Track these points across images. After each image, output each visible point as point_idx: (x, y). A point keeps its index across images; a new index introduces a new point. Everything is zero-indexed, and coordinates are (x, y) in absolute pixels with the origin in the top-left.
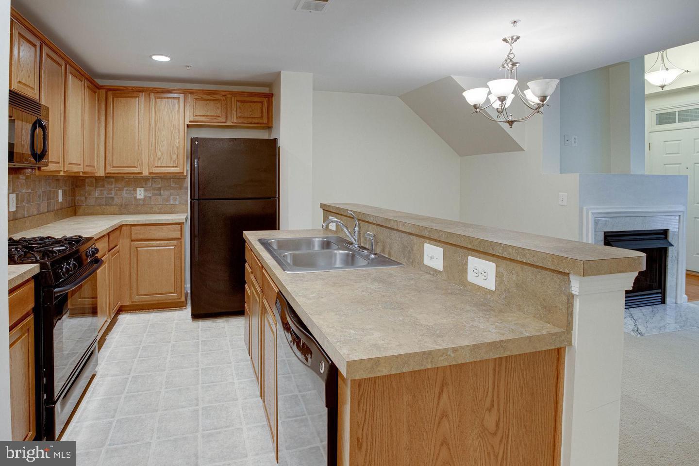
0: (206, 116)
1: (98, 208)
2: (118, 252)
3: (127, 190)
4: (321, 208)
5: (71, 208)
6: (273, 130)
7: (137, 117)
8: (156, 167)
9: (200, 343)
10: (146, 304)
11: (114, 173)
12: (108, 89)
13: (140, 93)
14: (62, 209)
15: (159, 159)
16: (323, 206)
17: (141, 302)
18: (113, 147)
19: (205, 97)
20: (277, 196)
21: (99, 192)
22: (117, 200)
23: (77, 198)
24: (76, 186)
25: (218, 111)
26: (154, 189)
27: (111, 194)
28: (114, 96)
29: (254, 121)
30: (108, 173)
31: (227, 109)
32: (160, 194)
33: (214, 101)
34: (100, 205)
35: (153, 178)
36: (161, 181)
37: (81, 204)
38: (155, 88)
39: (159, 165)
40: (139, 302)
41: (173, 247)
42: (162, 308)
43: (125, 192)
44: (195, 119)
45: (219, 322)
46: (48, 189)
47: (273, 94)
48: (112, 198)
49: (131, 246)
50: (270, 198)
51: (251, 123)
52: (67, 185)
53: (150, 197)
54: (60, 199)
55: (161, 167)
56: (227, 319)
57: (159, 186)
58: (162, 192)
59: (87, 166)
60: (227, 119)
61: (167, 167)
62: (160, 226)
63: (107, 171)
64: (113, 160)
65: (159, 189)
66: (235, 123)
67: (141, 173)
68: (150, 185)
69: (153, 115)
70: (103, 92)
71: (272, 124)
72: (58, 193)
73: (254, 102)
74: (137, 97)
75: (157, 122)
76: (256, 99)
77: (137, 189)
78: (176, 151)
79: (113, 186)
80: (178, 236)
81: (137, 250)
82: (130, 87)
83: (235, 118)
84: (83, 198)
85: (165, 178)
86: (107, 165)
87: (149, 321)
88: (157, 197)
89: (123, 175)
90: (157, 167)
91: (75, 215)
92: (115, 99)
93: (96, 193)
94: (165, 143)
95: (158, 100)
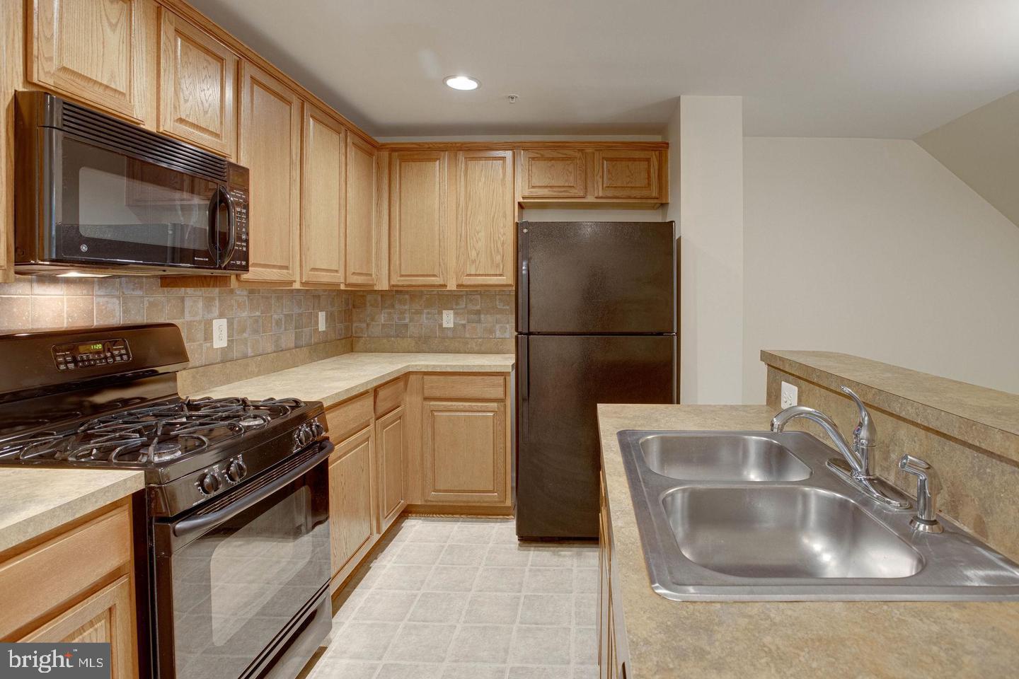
0: (551, 187)
1: (385, 341)
2: (400, 418)
3: (428, 313)
4: (762, 360)
5: (344, 341)
6: (671, 210)
7: (437, 194)
8: (468, 275)
9: (522, 600)
10: (449, 506)
11: (403, 286)
12: (393, 149)
13: (442, 153)
14: (326, 342)
15: (474, 262)
16: (766, 357)
17: (440, 501)
18: (400, 242)
19: (548, 153)
20: (675, 330)
21: (386, 315)
22: (412, 330)
23: (355, 325)
24: (354, 306)
25: (571, 178)
26: (470, 312)
27: (404, 319)
28: (403, 160)
29: (635, 193)
30: (393, 286)
31: (586, 174)
32: (479, 321)
33: (562, 160)
34: (388, 336)
35: (467, 294)
36: (481, 298)
37: (361, 335)
38: (465, 143)
39: (473, 273)
40: (436, 502)
41: (491, 414)
42: (475, 515)
43: (424, 316)
44: (531, 192)
45: (564, 556)
46: (296, 310)
47: (668, 144)
48: (406, 326)
49: (423, 407)
50: (660, 334)
51: (629, 197)
52: (336, 305)
53: (464, 326)
54: (322, 326)
55: (476, 275)
56: (581, 549)
57: (478, 307)
58: (482, 316)
59: (354, 273)
60: (586, 192)
61: (486, 275)
62: (470, 377)
63: (392, 283)
64: (400, 264)
65: (478, 313)
66: (601, 198)
67: (445, 286)
68: (464, 306)
69: (463, 189)
70: (385, 154)
71: (667, 198)
72: (317, 317)
73: (634, 160)
74: (437, 159)
75: (470, 199)
76: (637, 154)
77: (444, 311)
78: (501, 250)
79: (406, 307)
80: (501, 396)
81: (433, 415)
82: (426, 143)
83: (600, 188)
84: (364, 325)
85: (484, 292)
86: (392, 274)
87: (448, 537)
88: (474, 325)
89: (420, 289)
90: (470, 275)
91: (352, 352)
92: (403, 164)
93: (382, 318)
94: (482, 234)
95: (471, 164)
